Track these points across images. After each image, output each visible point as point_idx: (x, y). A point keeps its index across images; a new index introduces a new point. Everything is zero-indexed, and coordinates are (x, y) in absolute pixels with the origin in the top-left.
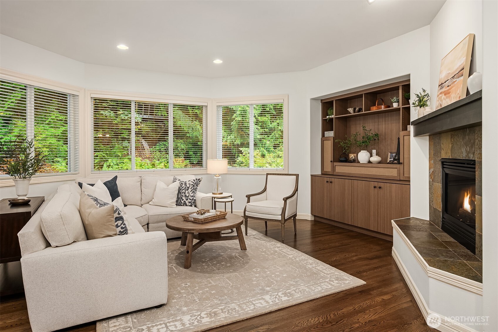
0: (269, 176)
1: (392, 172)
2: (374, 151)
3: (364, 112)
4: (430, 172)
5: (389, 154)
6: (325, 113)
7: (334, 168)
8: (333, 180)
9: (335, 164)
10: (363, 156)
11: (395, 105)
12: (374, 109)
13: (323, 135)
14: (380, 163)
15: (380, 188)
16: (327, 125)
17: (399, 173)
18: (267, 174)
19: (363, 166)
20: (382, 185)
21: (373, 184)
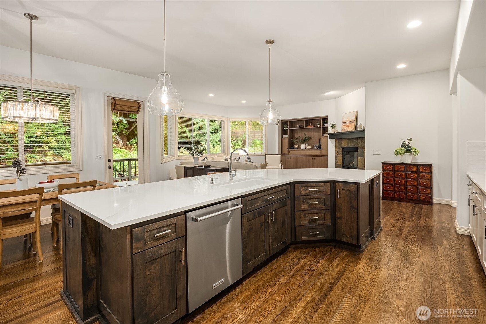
0: (266, 156)
1: (318, 153)
2: (307, 144)
3: (304, 128)
4: (336, 152)
5: (314, 145)
6: (283, 127)
7: (289, 152)
8: (291, 157)
9: (289, 150)
10: (303, 146)
11: (318, 126)
12: (309, 127)
13: (282, 137)
14: (311, 149)
15: (315, 159)
16: (284, 132)
17: (321, 153)
18: (266, 155)
19: (303, 150)
20: (315, 157)
21: (312, 158)
